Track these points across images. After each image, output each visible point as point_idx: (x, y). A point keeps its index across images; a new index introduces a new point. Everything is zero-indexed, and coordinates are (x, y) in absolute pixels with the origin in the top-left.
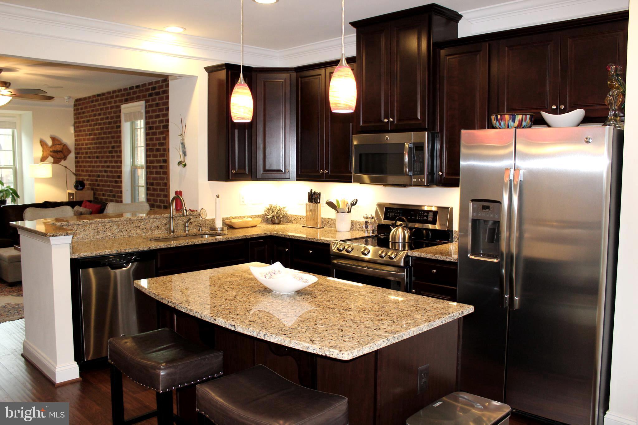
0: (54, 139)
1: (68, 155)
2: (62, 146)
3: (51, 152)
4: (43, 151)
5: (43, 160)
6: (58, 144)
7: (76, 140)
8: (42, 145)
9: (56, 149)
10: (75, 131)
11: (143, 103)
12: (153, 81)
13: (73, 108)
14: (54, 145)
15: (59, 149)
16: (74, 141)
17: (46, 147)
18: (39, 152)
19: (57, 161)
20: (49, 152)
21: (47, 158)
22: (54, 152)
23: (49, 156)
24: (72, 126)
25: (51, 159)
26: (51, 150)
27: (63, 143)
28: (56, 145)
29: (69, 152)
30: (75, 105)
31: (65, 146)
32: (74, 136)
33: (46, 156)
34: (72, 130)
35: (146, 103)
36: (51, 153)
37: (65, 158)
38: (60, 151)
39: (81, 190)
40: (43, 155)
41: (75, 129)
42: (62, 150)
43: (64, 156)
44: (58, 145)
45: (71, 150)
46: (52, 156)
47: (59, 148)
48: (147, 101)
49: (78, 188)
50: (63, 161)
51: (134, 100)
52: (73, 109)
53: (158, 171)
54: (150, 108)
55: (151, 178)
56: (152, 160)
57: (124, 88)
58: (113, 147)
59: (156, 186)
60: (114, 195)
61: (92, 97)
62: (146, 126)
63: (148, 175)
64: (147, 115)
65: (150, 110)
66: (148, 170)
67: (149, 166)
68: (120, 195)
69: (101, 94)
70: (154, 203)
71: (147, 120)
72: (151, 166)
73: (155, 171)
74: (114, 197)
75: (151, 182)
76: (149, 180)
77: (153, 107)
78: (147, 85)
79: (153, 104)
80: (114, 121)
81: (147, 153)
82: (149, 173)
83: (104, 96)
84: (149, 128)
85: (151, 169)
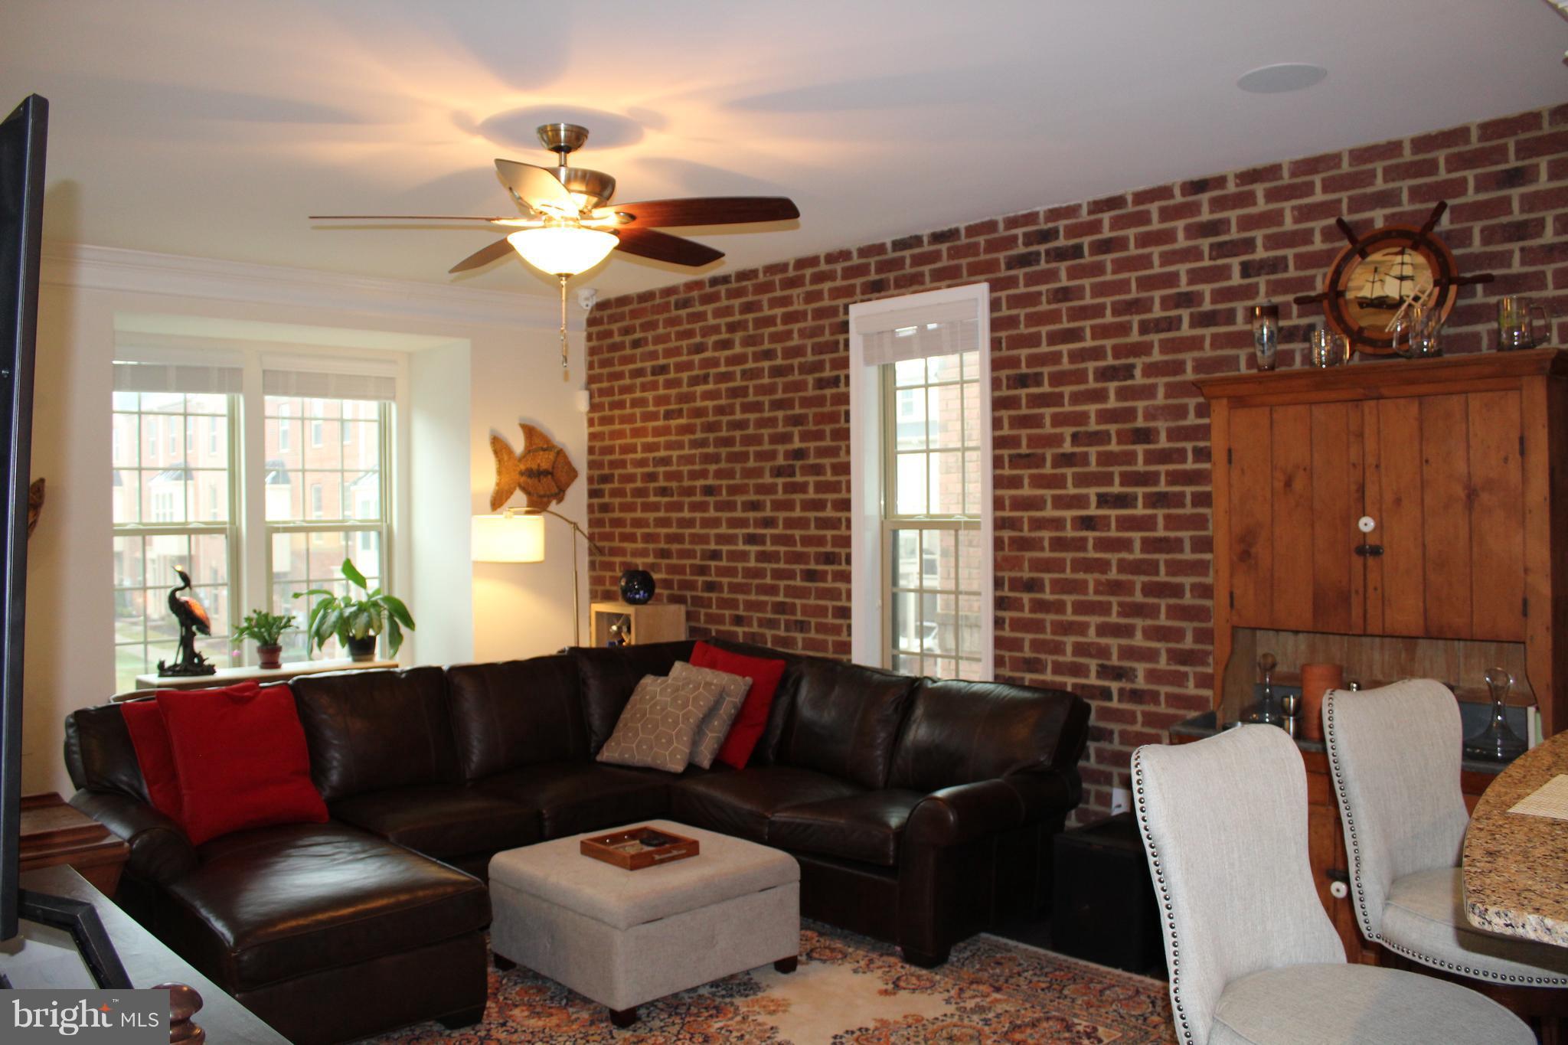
0: (530, 432)
1: (568, 485)
2: (552, 456)
3: (522, 474)
4: (499, 472)
5: (498, 502)
6: (544, 450)
7: (593, 437)
8: (496, 452)
9: (535, 467)
10: (593, 407)
11: (979, 292)
12: (1037, 209)
13: (586, 330)
14: (529, 450)
15: (545, 466)
16: (586, 437)
17: (510, 458)
18: (486, 477)
19: (537, 505)
20: (516, 476)
21: (510, 493)
22: (530, 473)
23: (515, 489)
24: (581, 389)
25: (519, 497)
26: (522, 467)
27: (555, 444)
28: (536, 451)
29: (573, 474)
30: (592, 322)
31: (560, 453)
32: (585, 424)
33: (506, 488)
34: (581, 402)
35: (993, 289)
36: (523, 479)
37: (559, 495)
38: (546, 473)
39: (643, 602)
40: (498, 484)
41: (591, 397)
42: (553, 468)
43: (558, 487)
44: (541, 453)
45: (577, 469)
46: (524, 489)
47: (544, 461)
48: (995, 286)
49: (637, 596)
50: (554, 502)
51: (922, 283)
52: (584, 334)
53: (1067, 537)
54: (1017, 307)
55: (1026, 564)
56: (1029, 498)
57: (862, 246)
58: (799, 454)
59: (1052, 592)
60: (802, 622)
61: (682, 289)
62: (996, 374)
63: (1007, 552)
64: (1003, 334)
65: (1018, 316)
66: (1006, 534)
67: (1009, 518)
68: (832, 624)
69: (730, 276)
70: (1042, 656)
71: (998, 354)
72: (1022, 518)
73: (1051, 539)
74: (801, 631)
75: (1021, 578)
76: (1011, 570)
77: (1040, 303)
78: (1001, 226)
79: (1040, 294)
80: (806, 362)
81: (999, 472)
82: (1009, 545)
83: (749, 279)
84: (1011, 382)
85: (1021, 530)
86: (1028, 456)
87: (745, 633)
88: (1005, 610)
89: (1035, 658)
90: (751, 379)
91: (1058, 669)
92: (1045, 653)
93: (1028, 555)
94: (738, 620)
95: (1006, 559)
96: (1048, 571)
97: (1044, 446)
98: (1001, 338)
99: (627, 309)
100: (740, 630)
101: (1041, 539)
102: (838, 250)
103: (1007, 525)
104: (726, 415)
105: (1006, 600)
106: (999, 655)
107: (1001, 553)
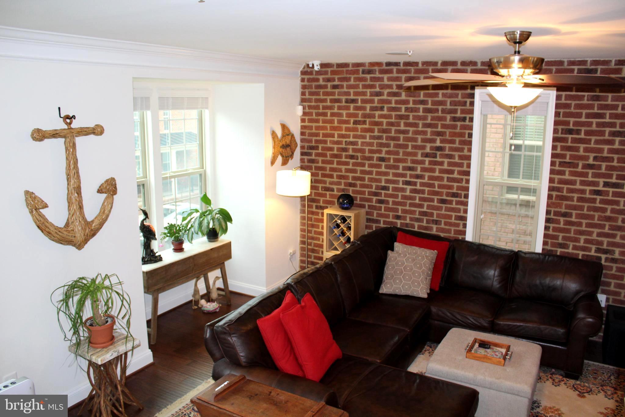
0: (283, 127)
1: (294, 150)
2: (290, 137)
3: (281, 147)
4: (274, 148)
5: (273, 162)
6: (288, 135)
7: (303, 127)
8: (273, 138)
9: (285, 143)
12: (587, 59)
13: (300, 77)
14: (283, 136)
15: (288, 142)
17: (277, 141)
19: (285, 161)
20: (279, 149)
21: (277, 157)
22: (283, 147)
23: (278, 155)
24: (298, 105)
26: (281, 144)
27: (291, 132)
28: (285, 135)
29: (296, 145)
30: (304, 73)
31: (292, 136)
33: (276, 155)
34: (299, 111)
35: (558, 91)
36: (281, 150)
37: (292, 156)
38: (288, 146)
41: (304, 109)
42: (290, 143)
43: (291, 152)
44: (287, 137)
45: (297, 143)
46: (281, 155)
47: (288, 140)
49: (346, 206)
50: (290, 159)
53: (586, 197)
54: (570, 100)
55: (564, 206)
56: (568, 180)
57: (484, 61)
58: (439, 149)
59: (576, 218)
60: (437, 221)
61: (367, 65)
62: (556, 127)
63: (554, 200)
64: (562, 111)
65: (571, 104)
66: (554, 194)
67: (556, 187)
68: (454, 223)
69: (400, 63)
70: (568, 243)
71: (557, 119)
72: (563, 188)
73: (578, 197)
74: (436, 224)
75: (561, 212)
76: (555, 208)
77: (583, 100)
78: (566, 64)
79: (584, 96)
80: (446, 108)
81: (553, 168)
82: (555, 198)
83: (412, 66)
84: (564, 132)
85: (563, 193)
86: (569, 163)
87: (401, 223)
88: (550, 223)
89: (563, 243)
90: (412, 112)
91: (575, 248)
92: (569, 241)
93: (565, 202)
94: (398, 217)
95: (553, 203)
96: (575, 210)
97: (578, 160)
98: (560, 112)
99: (329, 70)
100: (399, 222)
101: (573, 197)
102: (469, 61)
103: (555, 190)
104: (394, 126)
105: (551, 220)
106: (545, 241)
107: (550, 201)
